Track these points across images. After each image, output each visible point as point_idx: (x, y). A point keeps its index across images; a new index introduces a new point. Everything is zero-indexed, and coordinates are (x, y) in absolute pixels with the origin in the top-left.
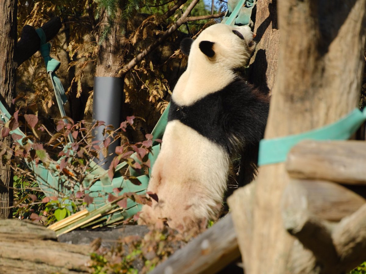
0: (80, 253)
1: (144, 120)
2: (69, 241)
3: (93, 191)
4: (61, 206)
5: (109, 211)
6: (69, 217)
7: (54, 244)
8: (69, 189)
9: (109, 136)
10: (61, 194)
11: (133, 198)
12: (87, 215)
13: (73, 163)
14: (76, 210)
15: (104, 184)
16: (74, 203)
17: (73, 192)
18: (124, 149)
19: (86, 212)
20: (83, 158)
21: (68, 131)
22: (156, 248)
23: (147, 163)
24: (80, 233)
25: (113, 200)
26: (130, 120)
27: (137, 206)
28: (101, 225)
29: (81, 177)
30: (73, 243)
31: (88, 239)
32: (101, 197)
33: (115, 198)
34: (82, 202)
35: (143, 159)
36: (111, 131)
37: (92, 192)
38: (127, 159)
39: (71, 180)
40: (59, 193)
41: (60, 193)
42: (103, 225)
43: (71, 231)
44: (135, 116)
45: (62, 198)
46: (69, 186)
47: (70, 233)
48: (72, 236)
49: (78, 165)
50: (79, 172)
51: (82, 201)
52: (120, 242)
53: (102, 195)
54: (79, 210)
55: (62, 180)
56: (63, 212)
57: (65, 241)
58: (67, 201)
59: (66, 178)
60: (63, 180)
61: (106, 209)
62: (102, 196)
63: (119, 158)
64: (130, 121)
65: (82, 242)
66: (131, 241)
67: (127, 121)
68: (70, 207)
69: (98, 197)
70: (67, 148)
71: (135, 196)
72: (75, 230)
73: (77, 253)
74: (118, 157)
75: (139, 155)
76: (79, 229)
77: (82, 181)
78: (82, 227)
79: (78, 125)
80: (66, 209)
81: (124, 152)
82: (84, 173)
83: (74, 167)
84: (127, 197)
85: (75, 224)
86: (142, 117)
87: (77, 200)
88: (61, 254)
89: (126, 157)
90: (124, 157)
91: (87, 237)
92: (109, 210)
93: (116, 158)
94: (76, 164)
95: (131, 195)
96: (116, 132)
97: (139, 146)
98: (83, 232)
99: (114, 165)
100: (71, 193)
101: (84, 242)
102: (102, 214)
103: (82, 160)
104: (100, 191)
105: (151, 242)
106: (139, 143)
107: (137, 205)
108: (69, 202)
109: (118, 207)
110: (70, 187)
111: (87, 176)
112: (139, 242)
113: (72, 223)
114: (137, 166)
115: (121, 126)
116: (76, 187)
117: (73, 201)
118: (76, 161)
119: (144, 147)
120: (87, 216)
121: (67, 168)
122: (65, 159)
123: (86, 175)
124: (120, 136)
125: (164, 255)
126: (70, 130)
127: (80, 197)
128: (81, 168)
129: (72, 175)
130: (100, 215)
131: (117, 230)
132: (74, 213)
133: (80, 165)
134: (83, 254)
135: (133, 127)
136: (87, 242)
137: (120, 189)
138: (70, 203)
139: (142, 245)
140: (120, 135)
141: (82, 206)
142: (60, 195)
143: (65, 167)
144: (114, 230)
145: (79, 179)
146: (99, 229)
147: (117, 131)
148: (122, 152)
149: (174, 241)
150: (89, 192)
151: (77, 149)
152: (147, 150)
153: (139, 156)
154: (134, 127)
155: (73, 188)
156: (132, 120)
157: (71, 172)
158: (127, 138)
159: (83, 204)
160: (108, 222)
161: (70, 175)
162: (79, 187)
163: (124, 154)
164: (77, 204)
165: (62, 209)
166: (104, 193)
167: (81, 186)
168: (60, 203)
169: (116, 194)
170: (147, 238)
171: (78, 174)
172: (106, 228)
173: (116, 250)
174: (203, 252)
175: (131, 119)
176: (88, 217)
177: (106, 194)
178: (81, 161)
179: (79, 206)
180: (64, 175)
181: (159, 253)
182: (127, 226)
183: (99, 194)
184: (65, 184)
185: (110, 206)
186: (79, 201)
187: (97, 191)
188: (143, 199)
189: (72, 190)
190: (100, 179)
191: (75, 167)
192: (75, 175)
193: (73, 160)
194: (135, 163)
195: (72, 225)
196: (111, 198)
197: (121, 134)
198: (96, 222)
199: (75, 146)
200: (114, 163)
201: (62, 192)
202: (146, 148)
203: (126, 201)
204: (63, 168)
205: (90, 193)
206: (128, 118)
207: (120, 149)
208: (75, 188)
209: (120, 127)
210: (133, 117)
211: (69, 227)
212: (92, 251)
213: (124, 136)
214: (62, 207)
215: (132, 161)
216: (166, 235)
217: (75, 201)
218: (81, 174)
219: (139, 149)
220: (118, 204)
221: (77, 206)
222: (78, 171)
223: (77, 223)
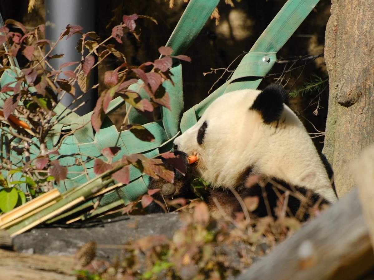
0: (55, 271)
1: (155, 21)
2: (27, 248)
3: (64, 154)
4: (7, 184)
5: (98, 191)
6: (24, 204)
8: (20, 152)
9: (91, 52)
10: (6, 163)
11: (140, 165)
12: (58, 199)
13: (28, 105)
14: (35, 190)
15: (80, 141)
16: (32, 178)
17: (28, 159)
18: (120, 76)
19: (57, 194)
20: (46, 97)
21: (16, 47)
22: (198, 258)
23: (162, 101)
24: (47, 233)
25: (103, 172)
26: (128, 21)
27: (141, 178)
28: (82, 217)
29: (43, 130)
30: (35, 252)
31: (62, 243)
32: (79, 164)
33: (106, 166)
34: (46, 177)
35: (156, 92)
36: (93, 43)
37: (63, 156)
38: (127, 93)
39: (24, 135)
40: (2, 162)
41: (4, 160)
42: (85, 216)
43: (29, 231)
44: (138, 14)
45: (8, 170)
46: (20, 146)
47: (28, 234)
48: (34, 240)
49: (38, 109)
50: (39, 120)
51: (46, 174)
52: (130, 248)
53: (81, 161)
54: (40, 192)
55: (7, 137)
56: (12, 197)
57: (21, 249)
58: (18, 176)
59: (14, 131)
60: (10, 137)
61: (93, 188)
62: (82, 163)
63: (112, 92)
64: (130, 25)
65: (53, 249)
66: (150, 245)
67: (123, 24)
68: (24, 186)
69: (74, 165)
70: (16, 78)
71: (143, 161)
72: (37, 227)
73: (50, 271)
74: (109, 91)
75: (149, 85)
76: (44, 226)
77: (45, 136)
78: (49, 222)
79: (32, 34)
80: (17, 189)
81: (119, 80)
82: (48, 122)
83: (28, 113)
84: (130, 163)
85: (37, 217)
86: (151, 16)
87: (36, 172)
89: (125, 90)
90: (120, 91)
91: (60, 240)
92: (99, 188)
93: (106, 93)
94: (33, 108)
95: (136, 160)
96: (104, 45)
97: (148, 69)
98: (51, 230)
99: (102, 105)
100: (24, 160)
101: (55, 249)
102: (85, 198)
103: (45, 100)
104: (78, 154)
105: (187, 246)
106: (148, 63)
107: (142, 176)
108: (22, 176)
109: (113, 182)
110: (22, 148)
111: (53, 128)
112: (166, 247)
113: (32, 215)
114: (145, 105)
115: (112, 33)
116: (33, 149)
117: (29, 175)
118: (32, 102)
119: (157, 70)
120: (57, 201)
121: (16, 113)
122: (12, 97)
123: (51, 127)
124: (110, 52)
125: (211, 270)
126: (18, 44)
127: (43, 168)
128: (42, 114)
129: (24, 127)
130: (82, 199)
131: (113, 224)
132: (34, 197)
133: (40, 109)
134: (62, 273)
135: (135, 34)
136: (61, 250)
137: (115, 150)
138: (24, 179)
139: (171, 252)
140: (110, 50)
141: (46, 183)
142: (5, 165)
143: (12, 113)
144: (109, 225)
145: (39, 134)
146: (80, 225)
147: (105, 43)
148: (116, 82)
149: (227, 242)
150: (59, 156)
151: (34, 79)
152: (163, 76)
153: (147, 88)
154: (137, 34)
155: (28, 150)
156: (133, 21)
157: (23, 121)
158: (123, 55)
159: (48, 180)
160: (93, 213)
161: (21, 127)
162: (39, 148)
163: (120, 86)
164: (38, 180)
165: (8, 190)
166: (85, 158)
167: (42, 146)
168: (6, 180)
169: (109, 159)
170: (178, 239)
171: (36, 125)
173: (124, 264)
174: (301, 264)
175: (130, 19)
176: (61, 202)
177: (89, 159)
178: (43, 102)
179: (40, 184)
180: (11, 128)
181: (202, 265)
182: (131, 217)
183: (76, 160)
184: (13, 144)
185: (100, 181)
186: (40, 174)
187: (72, 155)
188: (157, 167)
189: (26, 154)
190: (74, 134)
191: (31, 112)
192: (31, 126)
193: (27, 99)
194: (142, 101)
195: (31, 219)
196: (99, 167)
197: (113, 49)
198: (75, 211)
199: (30, 74)
200: (103, 101)
201: (9, 159)
202: (160, 72)
203: (127, 170)
204: (8, 114)
205: (59, 158)
206: (125, 17)
207: (112, 76)
208: (31, 151)
209: (111, 35)
210: (135, 16)
211: (26, 222)
212: (78, 267)
213: (118, 52)
214: (10, 186)
215: (135, 96)
217: (32, 174)
218: (43, 124)
219: (147, 74)
220: (114, 177)
221: (37, 183)
222: (36, 119)
223: (40, 215)
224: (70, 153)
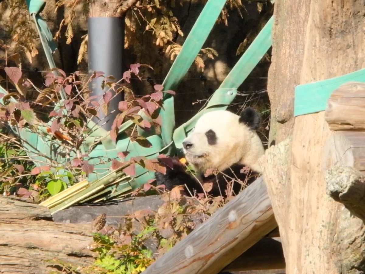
0: (80, 234)
1: (152, 68)
2: (66, 219)
3: (93, 157)
4: (55, 177)
5: (114, 181)
6: (66, 190)
7: (48, 225)
8: (64, 155)
9: (110, 89)
10: (54, 163)
11: (142, 163)
12: (87, 186)
13: (67, 125)
14: (73, 181)
15: (107, 148)
16: (71, 172)
17: (69, 160)
18: (129, 104)
19: (86, 183)
20: (79, 118)
21: (59, 86)
22: (173, 223)
23: (157, 120)
24: (79, 209)
25: (118, 167)
26: (134, 68)
27: (148, 173)
28: (105, 199)
29: (78, 141)
30: (71, 222)
31: (89, 215)
32: (103, 164)
33: (120, 164)
34: (81, 171)
35: (153, 115)
36: (112, 83)
37: (92, 158)
38: (133, 116)
39: (66, 145)
40: (51, 162)
41: (53, 161)
42: (106, 198)
43: (68, 208)
44: (140, 63)
45: (55, 167)
46: (64, 152)
47: (67, 210)
48: (71, 213)
49: (74, 127)
50: (76, 134)
51: (80, 170)
52: (129, 218)
53: (104, 161)
54: (77, 181)
55: (54, 146)
56: (58, 185)
57: (61, 220)
58: (62, 172)
59: (60, 142)
60: (57, 146)
61: (110, 179)
62: (105, 163)
63: (123, 116)
64: (135, 70)
65: (83, 220)
66: (142, 216)
67: (130, 70)
68: (67, 178)
69: (100, 164)
70: (59, 107)
71: (145, 161)
72: (73, 205)
73: (76, 234)
74: (121, 114)
75: (148, 110)
76: (78, 204)
77: (80, 145)
78: (81, 202)
79: (71, 77)
80: (61, 180)
81: (129, 107)
82: (82, 136)
83: (68, 130)
84: (136, 162)
85: (73, 198)
86: (149, 65)
87: (74, 169)
88: (56, 236)
89: (132, 114)
90: (129, 114)
91: (88, 214)
92: (114, 179)
93: (119, 115)
94: (71, 126)
95: (140, 160)
96: (118, 84)
97: (147, 100)
98: (83, 207)
99: (117, 124)
100: (66, 161)
101: (84, 220)
102: (105, 185)
103: (79, 121)
104: (102, 157)
105: (165, 216)
106: (147, 96)
107: (148, 171)
108: (65, 172)
109: (125, 174)
110: (65, 153)
111: (85, 139)
112: (153, 217)
113: (70, 197)
114: (146, 123)
115: (124, 76)
116: (72, 153)
117: (70, 171)
118: (70, 122)
119: (153, 101)
120: (86, 188)
121: (61, 130)
122: (57, 119)
123: (83, 139)
124: (123, 89)
125: (183, 232)
126: (61, 84)
127: (77, 165)
128: (78, 130)
129: (66, 139)
130: (103, 186)
131: (124, 202)
132: (72, 185)
133: (76, 127)
134: (84, 235)
135: (138, 77)
136: (88, 220)
137: (126, 153)
138: (66, 174)
139: (156, 220)
140: (123, 87)
141: (80, 176)
142: (53, 164)
143: (57, 130)
144: (121, 203)
145: (76, 143)
146: (102, 203)
147: (119, 83)
148: (126, 108)
149: (194, 213)
150: (89, 158)
151: (71, 107)
152: (157, 104)
153: (146, 112)
154: (140, 77)
155: (69, 154)
156: (137, 68)
157: (65, 135)
158: (132, 91)
159: (82, 174)
160: (112, 195)
161: (64, 139)
162: (76, 153)
163: (128, 111)
164: (75, 174)
165: (55, 181)
166: (107, 160)
167: (78, 152)
168: (53, 174)
169: (121, 160)
170: (161, 211)
171: (74, 137)
172: (111, 201)
173: (125, 228)
174: (230, 226)
175: (135, 67)
176: (89, 189)
177: (109, 160)
178: (77, 122)
179: (76, 177)
180: (57, 140)
181: (176, 229)
182: (136, 198)
183: (101, 160)
184: (59, 150)
185: (115, 174)
186: (77, 170)
187: (98, 157)
188: (155, 164)
189: (68, 157)
190: (102, 142)
191: (70, 129)
192: (71, 139)
193: (67, 120)
194: (143, 121)
195: (69, 200)
196: (116, 164)
197: (124, 87)
198: (99, 194)
199: (68, 103)
200: (117, 122)
201: (56, 160)
202: (155, 101)
203: (134, 167)
204: (54, 131)
205: (89, 160)
206: (132, 66)
207: (123, 105)
208: (71, 155)
209: (122, 77)
210: (138, 65)
211: (66, 202)
212: (94, 231)
213: (128, 89)
214: (56, 178)
215: (139, 118)
216: (184, 207)
217: (71, 170)
218: (78, 137)
219: (147, 103)
220: (125, 171)
221: (75, 176)
222: (74, 134)
223: (75, 197)
224: (97, 156)
